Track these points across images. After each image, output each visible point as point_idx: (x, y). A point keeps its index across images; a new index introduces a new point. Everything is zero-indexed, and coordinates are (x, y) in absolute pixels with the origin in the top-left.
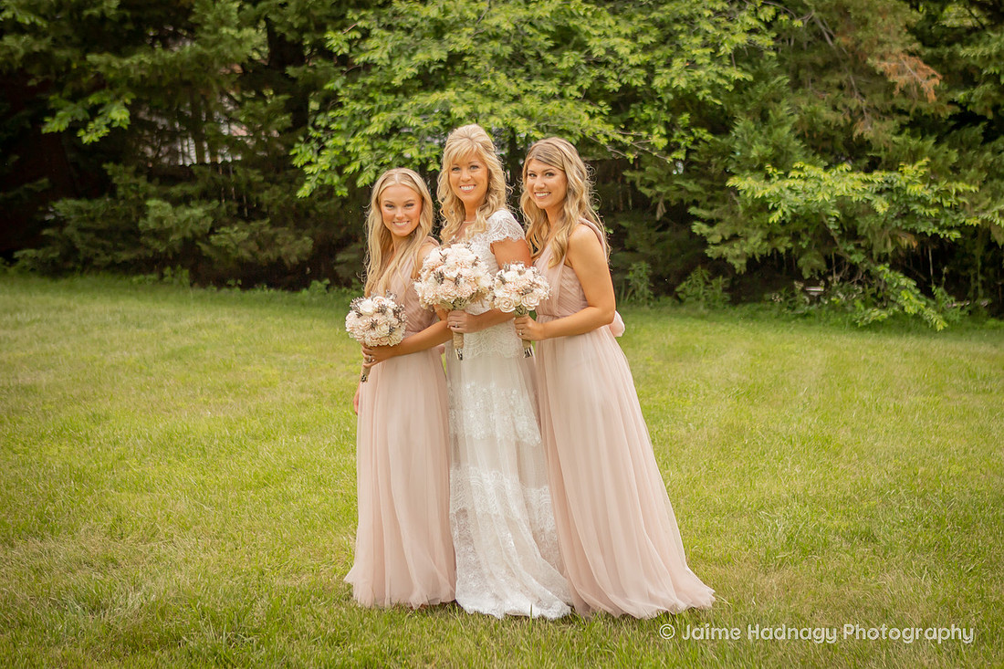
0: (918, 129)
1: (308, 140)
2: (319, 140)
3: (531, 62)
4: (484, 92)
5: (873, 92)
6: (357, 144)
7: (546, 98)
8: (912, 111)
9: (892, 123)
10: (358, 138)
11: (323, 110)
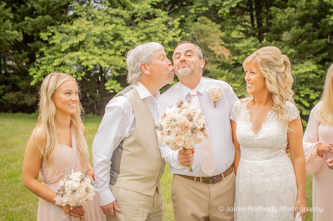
0: (223, 68)
1: (34, 66)
2: (38, 67)
3: (106, 44)
4: (91, 53)
5: (210, 56)
6: (50, 69)
7: (110, 55)
8: (222, 62)
9: (216, 65)
10: (50, 66)
11: (40, 57)
